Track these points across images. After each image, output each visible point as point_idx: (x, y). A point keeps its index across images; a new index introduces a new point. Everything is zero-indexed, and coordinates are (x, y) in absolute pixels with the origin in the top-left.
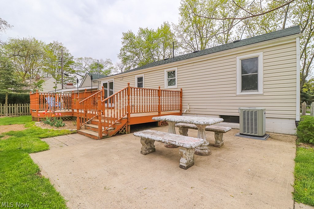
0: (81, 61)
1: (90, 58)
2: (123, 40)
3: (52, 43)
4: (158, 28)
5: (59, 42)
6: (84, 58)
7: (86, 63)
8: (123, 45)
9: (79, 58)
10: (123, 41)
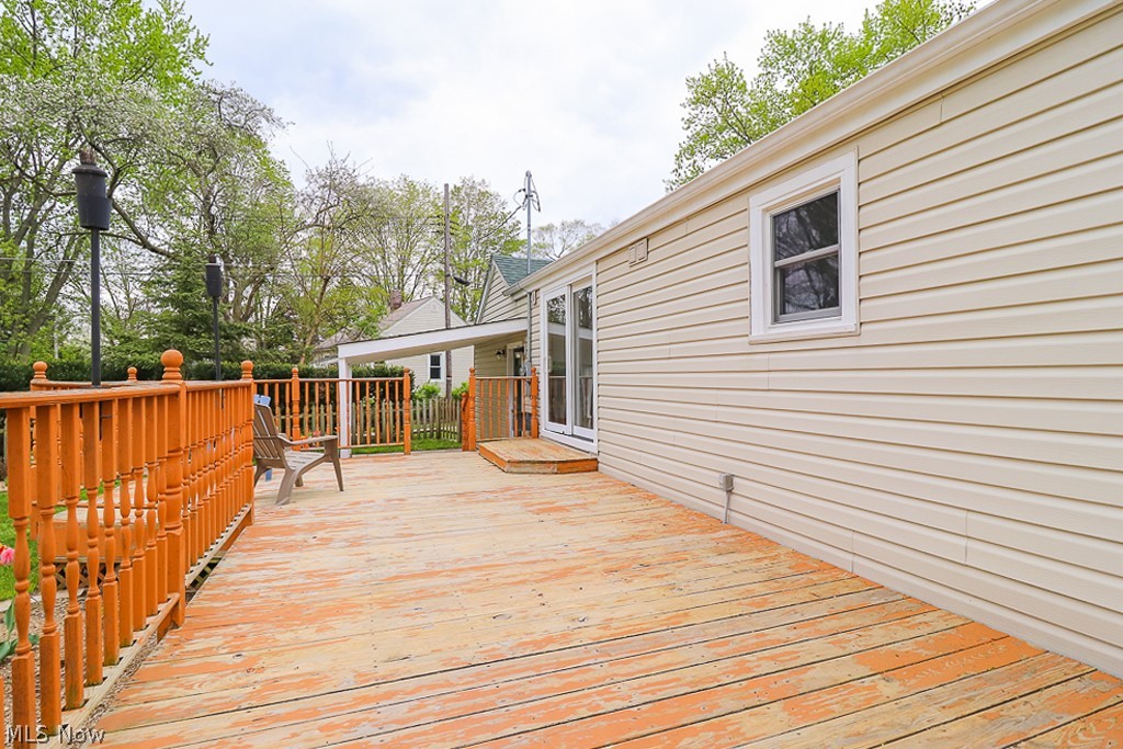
0: (547, 236)
1: (577, 223)
2: (688, 109)
3: (459, 185)
4: (866, 15)
5: (478, 180)
6: (558, 224)
7: (564, 240)
8: (689, 133)
9: (542, 229)
10: (687, 117)
